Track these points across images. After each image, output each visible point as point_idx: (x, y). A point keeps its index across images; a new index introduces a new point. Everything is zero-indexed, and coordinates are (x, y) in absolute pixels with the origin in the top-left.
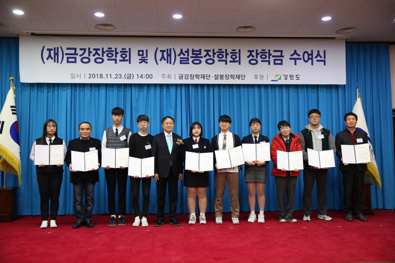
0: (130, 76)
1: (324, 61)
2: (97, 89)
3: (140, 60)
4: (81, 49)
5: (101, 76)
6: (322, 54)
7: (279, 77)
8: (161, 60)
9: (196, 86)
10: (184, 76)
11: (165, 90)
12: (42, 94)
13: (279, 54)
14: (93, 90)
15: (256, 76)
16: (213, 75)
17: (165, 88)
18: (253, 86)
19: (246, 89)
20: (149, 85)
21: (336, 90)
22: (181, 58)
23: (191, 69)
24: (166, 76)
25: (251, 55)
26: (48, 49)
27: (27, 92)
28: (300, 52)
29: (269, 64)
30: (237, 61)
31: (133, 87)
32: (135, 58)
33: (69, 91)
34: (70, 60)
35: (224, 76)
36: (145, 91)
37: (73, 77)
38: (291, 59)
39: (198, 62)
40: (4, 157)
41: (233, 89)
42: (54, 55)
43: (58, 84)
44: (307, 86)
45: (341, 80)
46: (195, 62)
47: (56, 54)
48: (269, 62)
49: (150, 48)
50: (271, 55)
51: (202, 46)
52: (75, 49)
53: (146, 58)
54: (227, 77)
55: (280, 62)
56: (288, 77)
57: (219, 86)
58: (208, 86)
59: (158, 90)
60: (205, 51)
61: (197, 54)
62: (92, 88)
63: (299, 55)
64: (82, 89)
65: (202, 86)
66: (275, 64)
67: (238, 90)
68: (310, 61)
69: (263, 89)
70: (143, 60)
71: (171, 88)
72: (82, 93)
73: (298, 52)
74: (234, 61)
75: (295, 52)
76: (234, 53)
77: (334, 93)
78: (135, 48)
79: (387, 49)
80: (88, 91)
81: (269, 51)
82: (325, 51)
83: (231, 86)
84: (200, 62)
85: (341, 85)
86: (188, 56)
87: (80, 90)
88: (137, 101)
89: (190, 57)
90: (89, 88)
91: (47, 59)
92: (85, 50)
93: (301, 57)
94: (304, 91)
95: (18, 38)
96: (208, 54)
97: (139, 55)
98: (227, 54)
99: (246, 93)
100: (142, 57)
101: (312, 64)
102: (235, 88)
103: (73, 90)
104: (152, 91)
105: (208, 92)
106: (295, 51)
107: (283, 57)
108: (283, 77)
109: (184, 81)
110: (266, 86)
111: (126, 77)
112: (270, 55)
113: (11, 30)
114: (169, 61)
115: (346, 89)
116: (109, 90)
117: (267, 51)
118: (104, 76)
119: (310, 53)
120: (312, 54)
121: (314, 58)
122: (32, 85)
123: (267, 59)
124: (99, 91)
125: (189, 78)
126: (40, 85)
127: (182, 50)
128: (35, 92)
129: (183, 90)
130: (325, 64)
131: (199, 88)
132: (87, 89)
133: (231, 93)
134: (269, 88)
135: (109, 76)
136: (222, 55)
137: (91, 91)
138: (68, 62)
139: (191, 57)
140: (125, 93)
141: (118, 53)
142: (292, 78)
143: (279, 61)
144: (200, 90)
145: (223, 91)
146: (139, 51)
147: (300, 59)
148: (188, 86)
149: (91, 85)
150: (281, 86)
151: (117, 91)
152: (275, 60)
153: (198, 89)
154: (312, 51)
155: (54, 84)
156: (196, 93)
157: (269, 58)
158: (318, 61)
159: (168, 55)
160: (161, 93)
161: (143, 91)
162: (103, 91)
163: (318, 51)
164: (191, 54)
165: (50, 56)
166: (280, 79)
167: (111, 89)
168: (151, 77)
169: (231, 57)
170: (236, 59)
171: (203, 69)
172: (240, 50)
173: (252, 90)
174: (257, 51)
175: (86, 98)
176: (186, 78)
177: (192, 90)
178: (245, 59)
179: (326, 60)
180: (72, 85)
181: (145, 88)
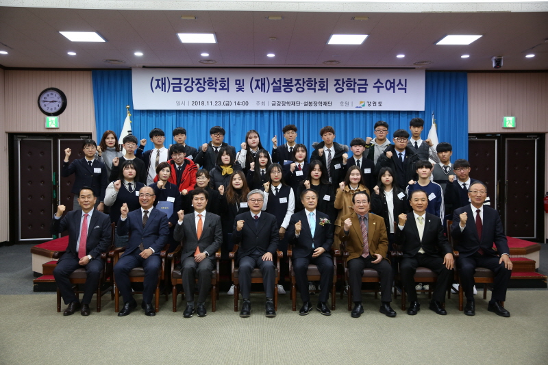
0: (228, 104)
1: (405, 89)
2: (199, 114)
3: (237, 88)
4: (185, 79)
5: (203, 103)
6: (403, 82)
7: (363, 104)
8: (256, 88)
9: (287, 112)
10: (276, 103)
11: (259, 116)
12: (151, 118)
13: (363, 82)
15: (342, 103)
16: (302, 102)
17: (259, 114)
18: (339, 112)
19: (333, 115)
20: (245, 111)
22: (274, 87)
23: (283, 96)
24: (261, 103)
25: (337, 83)
27: (138, 117)
28: (383, 81)
29: (354, 92)
30: (324, 90)
31: (231, 113)
32: (233, 87)
33: (174, 116)
34: (176, 89)
35: (313, 103)
36: (242, 116)
37: (178, 105)
38: (374, 87)
39: (289, 90)
41: (321, 114)
42: (162, 85)
43: (165, 111)
44: (389, 112)
45: (421, 107)
46: (287, 90)
47: (164, 84)
48: (354, 90)
49: (246, 78)
51: (293, 76)
52: (180, 79)
53: (243, 87)
54: (316, 104)
55: (364, 90)
56: (372, 104)
57: (308, 112)
58: (299, 112)
59: (253, 115)
60: (296, 80)
61: (288, 83)
62: (194, 113)
63: (382, 84)
64: (186, 114)
65: (293, 112)
66: (359, 92)
68: (392, 89)
69: (348, 114)
70: (240, 89)
71: (265, 114)
72: (186, 117)
73: (381, 81)
74: (322, 89)
75: (379, 81)
76: (322, 81)
78: (233, 78)
79: (465, 78)
80: (190, 116)
81: (354, 79)
82: (406, 80)
83: (319, 112)
84: (292, 90)
86: (280, 84)
87: (184, 116)
88: (234, 125)
90: (192, 114)
91: (156, 88)
92: (188, 80)
93: (384, 85)
95: (131, 69)
96: (298, 83)
98: (316, 83)
99: (333, 118)
100: (239, 86)
101: (394, 92)
102: (323, 114)
103: (178, 115)
104: (248, 116)
105: (299, 117)
107: (367, 85)
108: (367, 104)
109: (276, 108)
110: (351, 112)
111: (225, 104)
112: (355, 83)
113: (127, 64)
114: (263, 90)
115: (426, 114)
116: (209, 115)
117: (352, 80)
118: (206, 103)
119: (392, 81)
120: (394, 83)
121: (396, 87)
122: (142, 111)
123: (352, 87)
124: (201, 116)
125: (281, 104)
126: (149, 112)
127: (275, 79)
128: (144, 117)
129: (276, 115)
130: (406, 92)
131: (290, 113)
133: (319, 118)
134: (354, 114)
135: (210, 103)
136: (311, 84)
137: (194, 116)
138: (174, 91)
139: (283, 86)
140: (224, 117)
141: (218, 83)
142: (375, 105)
143: (363, 89)
144: (290, 115)
145: (312, 117)
146: (236, 81)
147: (383, 87)
148: (280, 112)
149: (194, 111)
150: (365, 112)
151: (216, 117)
152: (359, 88)
154: (394, 80)
155: (161, 111)
156: (288, 118)
157: (354, 86)
158: (399, 89)
159: (262, 84)
160: (256, 118)
161: (240, 117)
162: (204, 116)
163: (400, 80)
164: (283, 83)
165: (158, 85)
167: (211, 114)
168: (247, 104)
169: (320, 85)
170: (324, 87)
171: (293, 96)
172: (327, 79)
173: (338, 115)
174: (343, 79)
175: (188, 123)
176: (279, 105)
177: (284, 116)
178: (332, 87)
179: (407, 88)
180: (177, 111)
181: (242, 113)
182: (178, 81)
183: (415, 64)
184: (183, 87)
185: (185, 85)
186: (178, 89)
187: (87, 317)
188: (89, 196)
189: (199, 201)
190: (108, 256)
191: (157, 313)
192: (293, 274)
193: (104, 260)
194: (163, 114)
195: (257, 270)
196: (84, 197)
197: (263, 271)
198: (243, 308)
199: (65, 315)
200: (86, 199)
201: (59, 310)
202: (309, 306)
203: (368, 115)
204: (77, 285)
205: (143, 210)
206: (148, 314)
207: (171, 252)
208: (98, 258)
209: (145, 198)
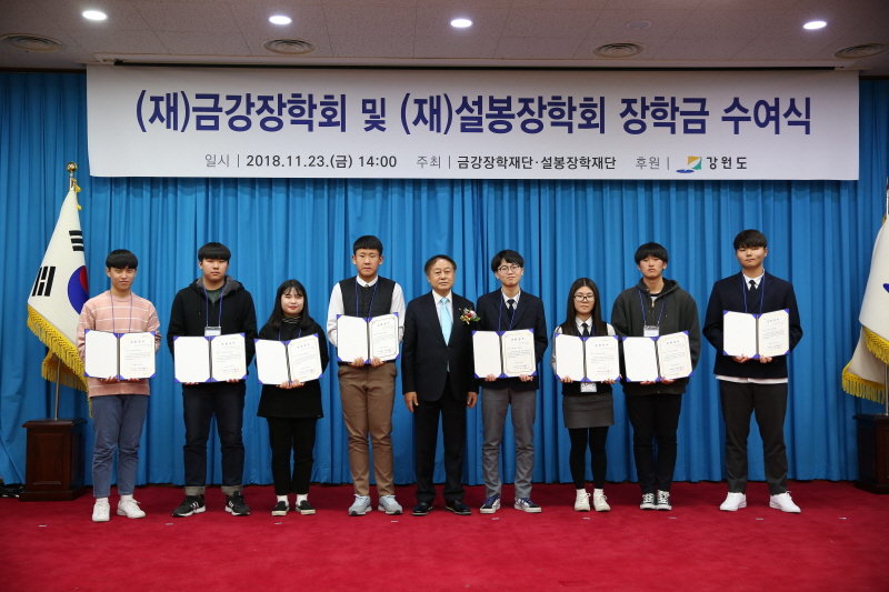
0: (342, 163)
1: (807, 124)
2: (266, 190)
3: (367, 122)
4: (229, 98)
5: (277, 161)
6: (801, 107)
7: (695, 163)
8: (416, 123)
9: (498, 184)
10: (470, 160)
11: (424, 196)
12: (138, 200)
13: (696, 107)
14: (257, 193)
15: (641, 162)
16: (538, 157)
17: (424, 189)
18: (633, 184)
19: (616, 192)
20: (386, 183)
21: (835, 194)
22: (463, 118)
23: (486, 144)
24: (429, 160)
25: (629, 110)
26: (152, 99)
27: (103, 196)
28: (749, 104)
29: (673, 132)
30: (595, 126)
31: (350, 187)
32: (356, 118)
33: (201, 196)
34: (204, 123)
35: (566, 160)
36: (379, 196)
37: (211, 164)
38: (725, 119)
39: (504, 127)
40: (54, 349)
41: (584, 190)
42: (167, 112)
43: (175, 181)
44: (764, 185)
45: (849, 170)
46: (497, 127)
47: (172, 109)
48: (672, 126)
49: (392, 94)
50: (677, 109)
51: (514, 90)
52: (216, 97)
53: (381, 119)
54: (573, 163)
55: (698, 126)
56: (719, 164)
57: (553, 183)
58: (528, 183)
59: (409, 195)
60: (521, 100)
61: (500, 109)
62: (254, 188)
63: (746, 111)
64: (231, 190)
65: (513, 183)
66: (687, 131)
67: (598, 193)
68: (772, 124)
69: (656, 190)
70: (375, 124)
71: (438, 188)
72: (231, 199)
73: (742, 103)
74: (588, 125)
75: (736, 104)
76: (588, 105)
77: (828, 201)
78: (355, 94)
80: (244, 197)
81: (673, 99)
82: (808, 100)
83: (581, 184)
84: (510, 127)
85: (846, 182)
86: (480, 112)
87: (226, 195)
88: (359, 219)
89: (484, 116)
90: (247, 189)
92: (238, 99)
93: (751, 114)
94: (757, 196)
95: (84, 72)
96: (526, 109)
97: (365, 111)
98: (572, 109)
99: (617, 201)
100: (371, 117)
101: (777, 132)
102: (590, 190)
103: (210, 193)
104: (394, 197)
105: (527, 199)
106: (736, 100)
107: (707, 114)
108: (706, 163)
109: (470, 174)
110: (665, 184)
111: (335, 164)
112: (675, 109)
113: (70, 54)
114: (435, 125)
115: (860, 191)
116: (294, 194)
117: (668, 100)
118: (284, 160)
119: (772, 104)
120: (776, 108)
121: (782, 118)
122: (115, 182)
123: (668, 120)
124: (270, 196)
125: (483, 165)
126: (134, 182)
127: (465, 99)
128: (121, 196)
129: (468, 194)
130: (808, 132)
131: (506, 189)
132: (242, 192)
133: (580, 202)
134: (673, 190)
135: (294, 161)
136: (560, 112)
137: (253, 196)
138: (199, 127)
139: (488, 116)
140: (331, 200)
141: (315, 107)
142: (727, 165)
143: (696, 124)
144: (506, 195)
145: (562, 197)
146: (365, 102)
147: (748, 119)
148: (478, 183)
149: (252, 183)
150: (700, 185)
151: (312, 196)
152: (686, 122)
153: (502, 190)
154: (777, 100)
155: (165, 181)
156: (499, 202)
157: (673, 118)
158: (790, 123)
159: (433, 112)
160: (417, 201)
161: (374, 196)
162: (279, 197)
163: (792, 101)
164: (486, 109)
165: (158, 114)
166: (698, 167)
167: (298, 191)
168: (393, 163)
169: (583, 115)
170: (593, 118)
171: (515, 143)
172: (602, 99)
173: (631, 191)
174: (643, 99)
175: (240, 223)
176: (476, 166)
177: (489, 195)
178: (614, 120)
179: (810, 120)
180: (207, 181)
181: (379, 189)
182: (210, 103)
184: (224, 119)
185: (228, 113)
186: (211, 123)
194: (171, 188)
203: (708, 193)
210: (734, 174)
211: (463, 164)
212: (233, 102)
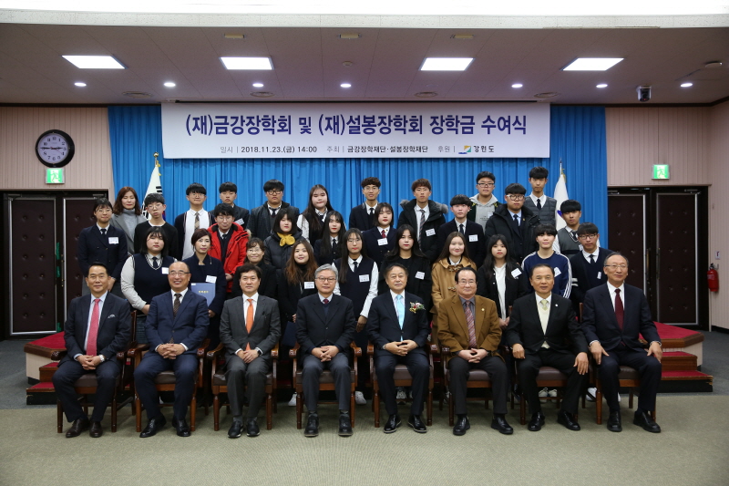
0: (289, 150)
1: (524, 129)
2: (251, 163)
3: (302, 129)
4: (232, 118)
5: (256, 149)
6: (521, 120)
7: (468, 149)
8: (326, 129)
9: (369, 160)
10: (354, 148)
11: (331, 165)
12: (187, 170)
13: (469, 120)
14: (247, 165)
15: (440, 148)
16: (388, 147)
17: (331, 162)
18: (437, 160)
19: (429, 163)
20: (312, 160)
22: (350, 127)
23: (362, 140)
24: (333, 148)
25: (435, 122)
26: (194, 119)
27: (169, 168)
28: (495, 119)
29: (457, 133)
30: (417, 130)
31: (293, 162)
32: (296, 127)
33: (218, 166)
34: (220, 131)
35: (403, 148)
36: (308, 166)
37: (224, 151)
38: (483, 126)
39: (371, 131)
41: (413, 163)
42: (201, 125)
43: (206, 160)
44: (504, 160)
45: (545, 152)
46: (368, 131)
47: (204, 124)
48: (456, 130)
49: (314, 115)
51: (376, 112)
52: (226, 118)
53: (309, 127)
54: (406, 149)
55: (470, 130)
56: (480, 149)
57: (397, 159)
58: (384, 160)
59: (323, 165)
60: (379, 118)
61: (369, 122)
62: (245, 163)
63: (493, 122)
64: (233, 164)
65: (376, 160)
66: (464, 133)
67: (419, 164)
68: (507, 129)
69: (449, 162)
70: (306, 130)
71: (338, 163)
72: (233, 168)
73: (492, 119)
74: (414, 130)
75: (489, 119)
76: (414, 120)
78: (295, 115)
79: (603, 113)
80: (240, 167)
81: (457, 117)
82: (525, 117)
83: (411, 160)
84: (374, 131)
87: (231, 166)
88: (298, 178)
89: (361, 126)
90: (242, 163)
91: (194, 130)
92: (237, 118)
93: (496, 124)
94: (500, 166)
95: (160, 105)
96: (382, 122)
97: (301, 124)
98: (406, 122)
99: (429, 167)
100: (304, 127)
101: (509, 133)
102: (415, 162)
103: (223, 165)
104: (316, 166)
105: (384, 167)
106: (489, 117)
107: (474, 124)
108: (473, 149)
109: (354, 155)
110: (453, 160)
111: (286, 151)
112: (458, 122)
113: (155, 98)
114: (336, 131)
115: (552, 162)
116: (265, 165)
117: (454, 117)
118: (260, 149)
119: (506, 119)
120: (509, 121)
121: (511, 126)
122: (175, 161)
123: (454, 127)
124: (253, 167)
125: (360, 151)
126: (185, 161)
127: (351, 117)
128: (179, 168)
129: (353, 164)
130: (524, 133)
131: (373, 162)
132: (239, 165)
133: (410, 168)
134: (458, 162)
135: (265, 149)
136: (399, 123)
137: (244, 166)
138: (217, 133)
139: (363, 126)
140: (284, 168)
141: (276, 122)
142: (484, 150)
143: (468, 129)
144: (373, 165)
145: (401, 167)
146: (301, 119)
147: (495, 127)
148: (358, 160)
149: (244, 160)
150: (471, 160)
151: (274, 167)
152: (463, 128)
153: (371, 163)
154: (509, 117)
155: (200, 160)
156: (369, 168)
157: (457, 126)
158: (516, 129)
159: (335, 124)
160: (327, 168)
161: (306, 167)
162: (258, 166)
163: (517, 117)
164: (362, 122)
165: (196, 126)
166: (469, 151)
167: (267, 164)
168: (315, 150)
169: (411, 125)
170: (416, 127)
171: (376, 139)
172: (421, 117)
173: (436, 163)
174: (442, 117)
175: (237, 175)
176: (357, 151)
177: (364, 166)
178: (427, 127)
179: (527, 127)
180: (221, 160)
181: (308, 162)
183: (536, 96)
184: (230, 129)
185: (232, 125)
186: (224, 131)
187: (98, 439)
188: (101, 275)
189: (249, 281)
190: (126, 356)
191: (193, 433)
192: (375, 377)
193: (122, 361)
194: (203, 163)
195: (326, 373)
196: (94, 276)
197: (334, 375)
198: (309, 424)
199: (67, 437)
200: (98, 280)
201: (60, 430)
202: (397, 421)
203: (475, 163)
204: (86, 395)
205: (173, 293)
206: (180, 434)
207: (212, 350)
208: (113, 359)
209: (177, 276)
210: (488, 155)
211: (351, 150)
212: (234, 120)
